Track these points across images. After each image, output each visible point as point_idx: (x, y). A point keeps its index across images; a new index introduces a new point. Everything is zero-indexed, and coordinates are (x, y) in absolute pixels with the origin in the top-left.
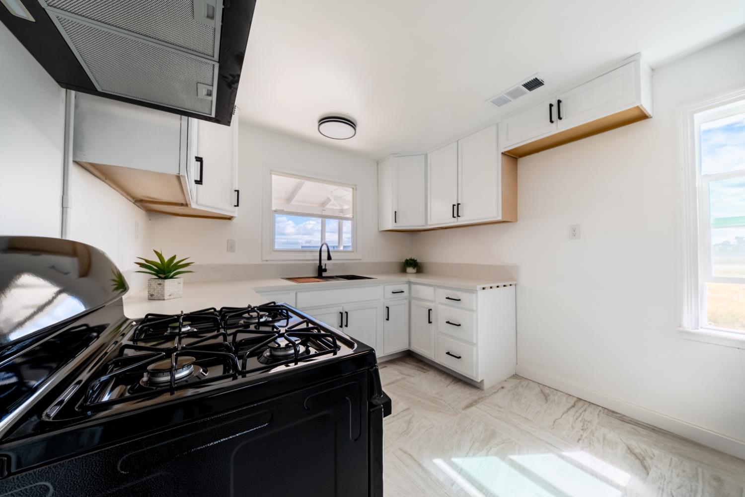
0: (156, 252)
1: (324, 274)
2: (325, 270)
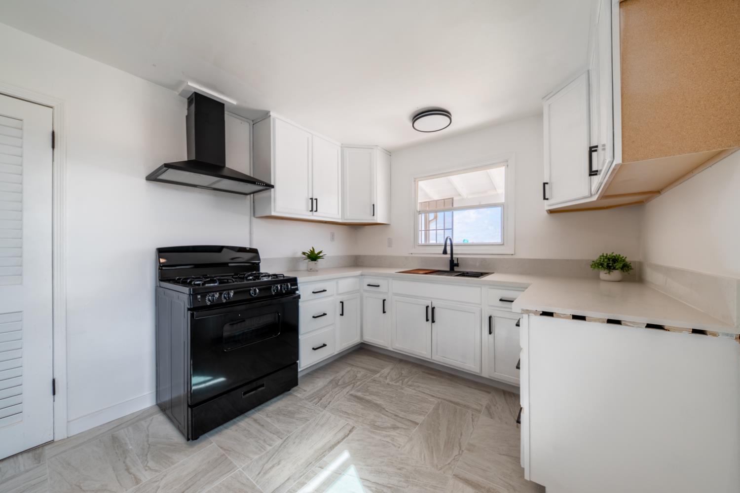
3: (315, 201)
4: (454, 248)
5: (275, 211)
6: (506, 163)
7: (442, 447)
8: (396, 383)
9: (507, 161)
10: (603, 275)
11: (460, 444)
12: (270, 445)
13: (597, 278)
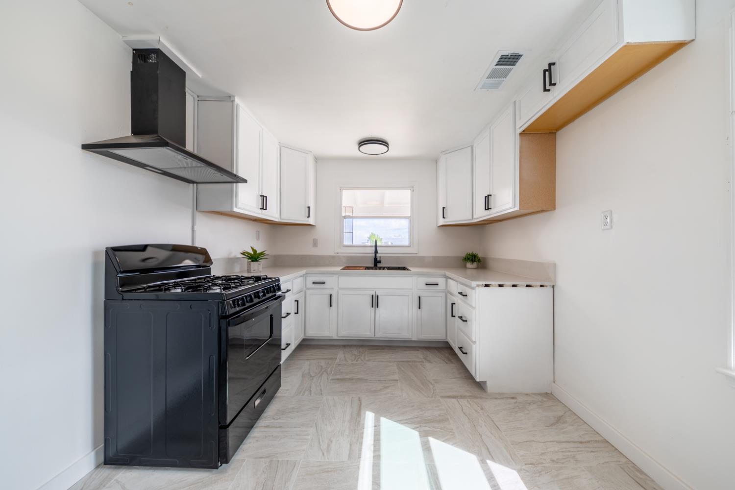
0: (252, 248)
1: (379, 265)
2: (380, 262)
3: (265, 198)
4: (378, 249)
5: (236, 207)
6: (412, 188)
7: (422, 386)
8: (357, 361)
9: (413, 187)
10: (469, 265)
11: (429, 382)
12: (308, 435)
13: (465, 267)
